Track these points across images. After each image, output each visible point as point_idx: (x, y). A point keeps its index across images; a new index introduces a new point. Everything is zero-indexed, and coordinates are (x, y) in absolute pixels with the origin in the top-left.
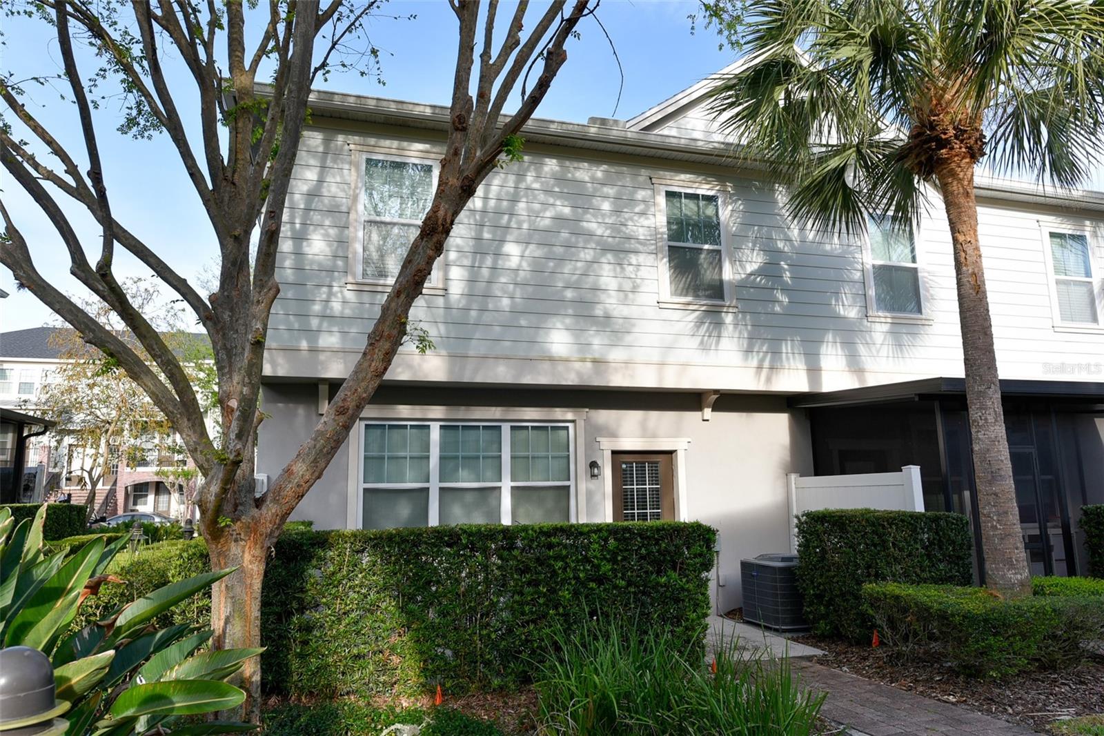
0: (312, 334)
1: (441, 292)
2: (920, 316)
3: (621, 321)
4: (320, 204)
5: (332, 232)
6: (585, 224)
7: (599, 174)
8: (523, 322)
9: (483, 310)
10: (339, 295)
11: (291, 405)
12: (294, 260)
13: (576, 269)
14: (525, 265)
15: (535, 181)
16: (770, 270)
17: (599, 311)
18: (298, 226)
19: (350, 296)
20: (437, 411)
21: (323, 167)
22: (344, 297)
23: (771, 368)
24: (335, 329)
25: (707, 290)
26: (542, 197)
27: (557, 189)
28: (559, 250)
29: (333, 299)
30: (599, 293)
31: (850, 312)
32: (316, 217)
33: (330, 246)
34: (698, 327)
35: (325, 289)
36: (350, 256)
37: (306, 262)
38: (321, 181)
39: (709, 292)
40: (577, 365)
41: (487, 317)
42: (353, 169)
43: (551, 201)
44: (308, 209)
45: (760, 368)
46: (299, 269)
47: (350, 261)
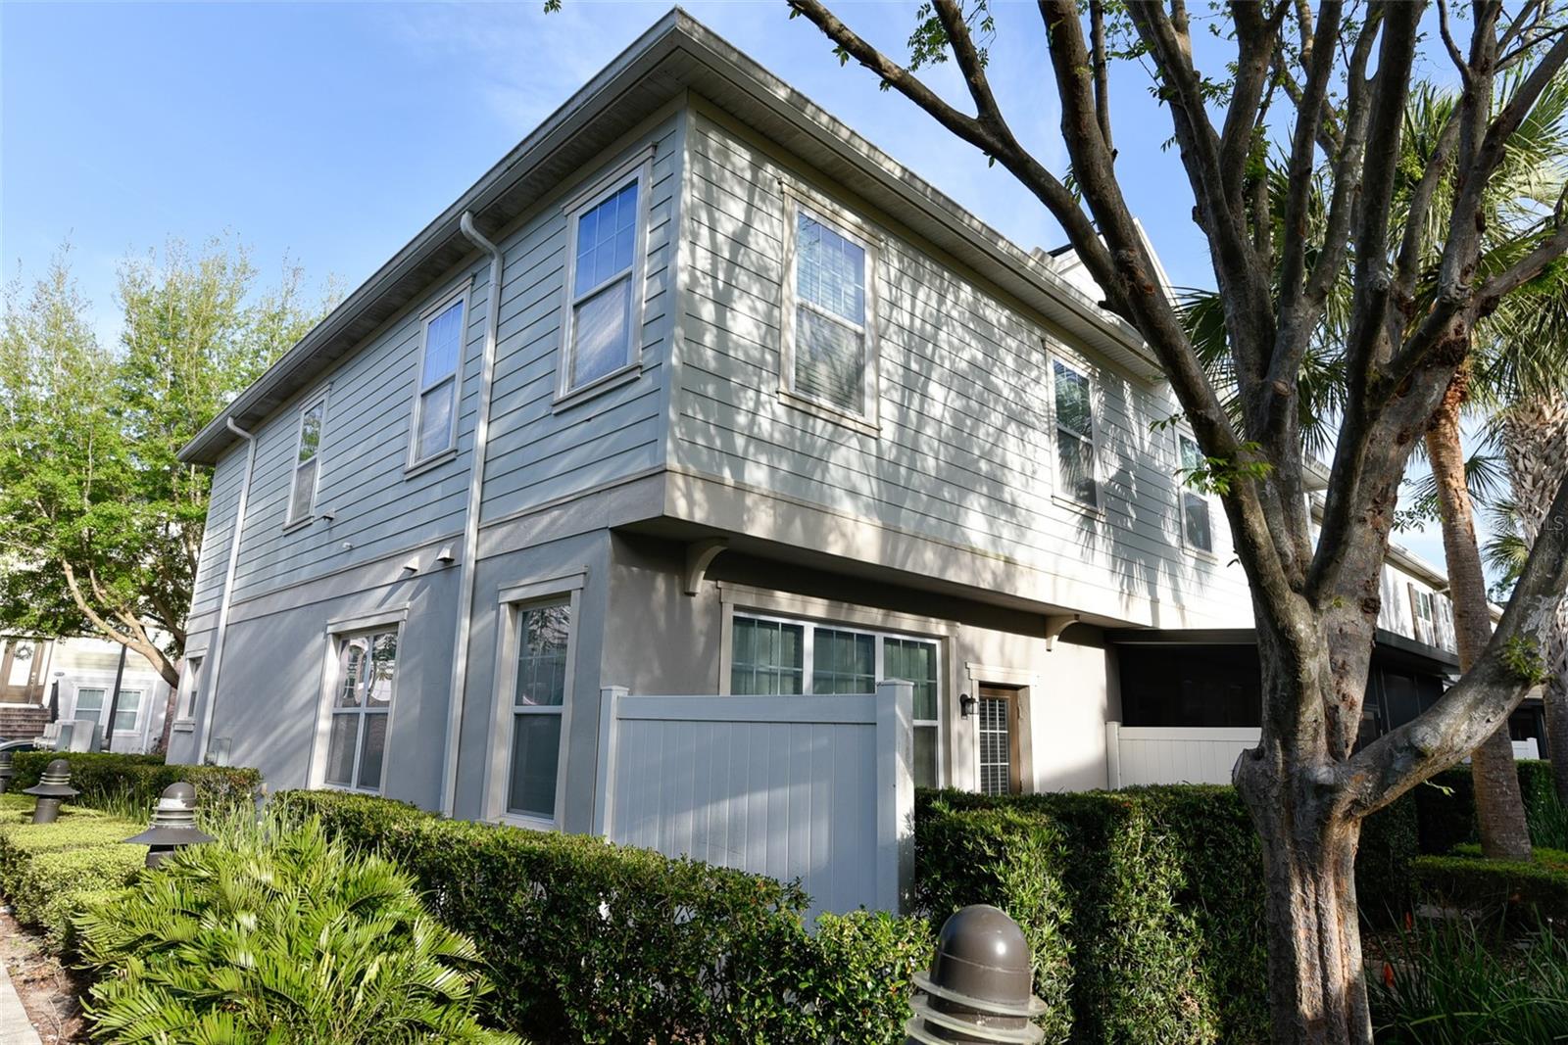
0: (738, 462)
1: (874, 434)
2: (1207, 553)
3: (1024, 512)
4: (746, 258)
5: (761, 306)
6: (992, 378)
7: (1004, 320)
8: (947, 495)
9: (911, 469)
10: (768, 407)
11: (648, 572)
12: (717, 337)
13: (988, 434)
14: (947, 415)
15: (953, 307)
16: (1122, 477)
17: (1007, 497)
18: (721, 285)
19: (781, 411)
20: (818, 607)
21: (750, 204)
22: (773, 413)
23: (1129, 595)
24: (763, 459)
25: (1084, 490)
26: (959, 330)
27: (971, 326)
28: (974, 404)
29: (762, 412)
30: (1006, 471)
31: (1172, 539)
32: (743, 278)
33: (758, 328)
34: (1080, 533)
35: (751, 394)
36: (783, 350)
37: (731, 344)
38: (748, 225)
39: (1086, 493)
40: (992, 562)
41: (916, 479)
42: (786, 221)
43: (967, 339)
44: (732, 263)
45: (1122, 592)
46: (722, 353)
47: (783, 358)
